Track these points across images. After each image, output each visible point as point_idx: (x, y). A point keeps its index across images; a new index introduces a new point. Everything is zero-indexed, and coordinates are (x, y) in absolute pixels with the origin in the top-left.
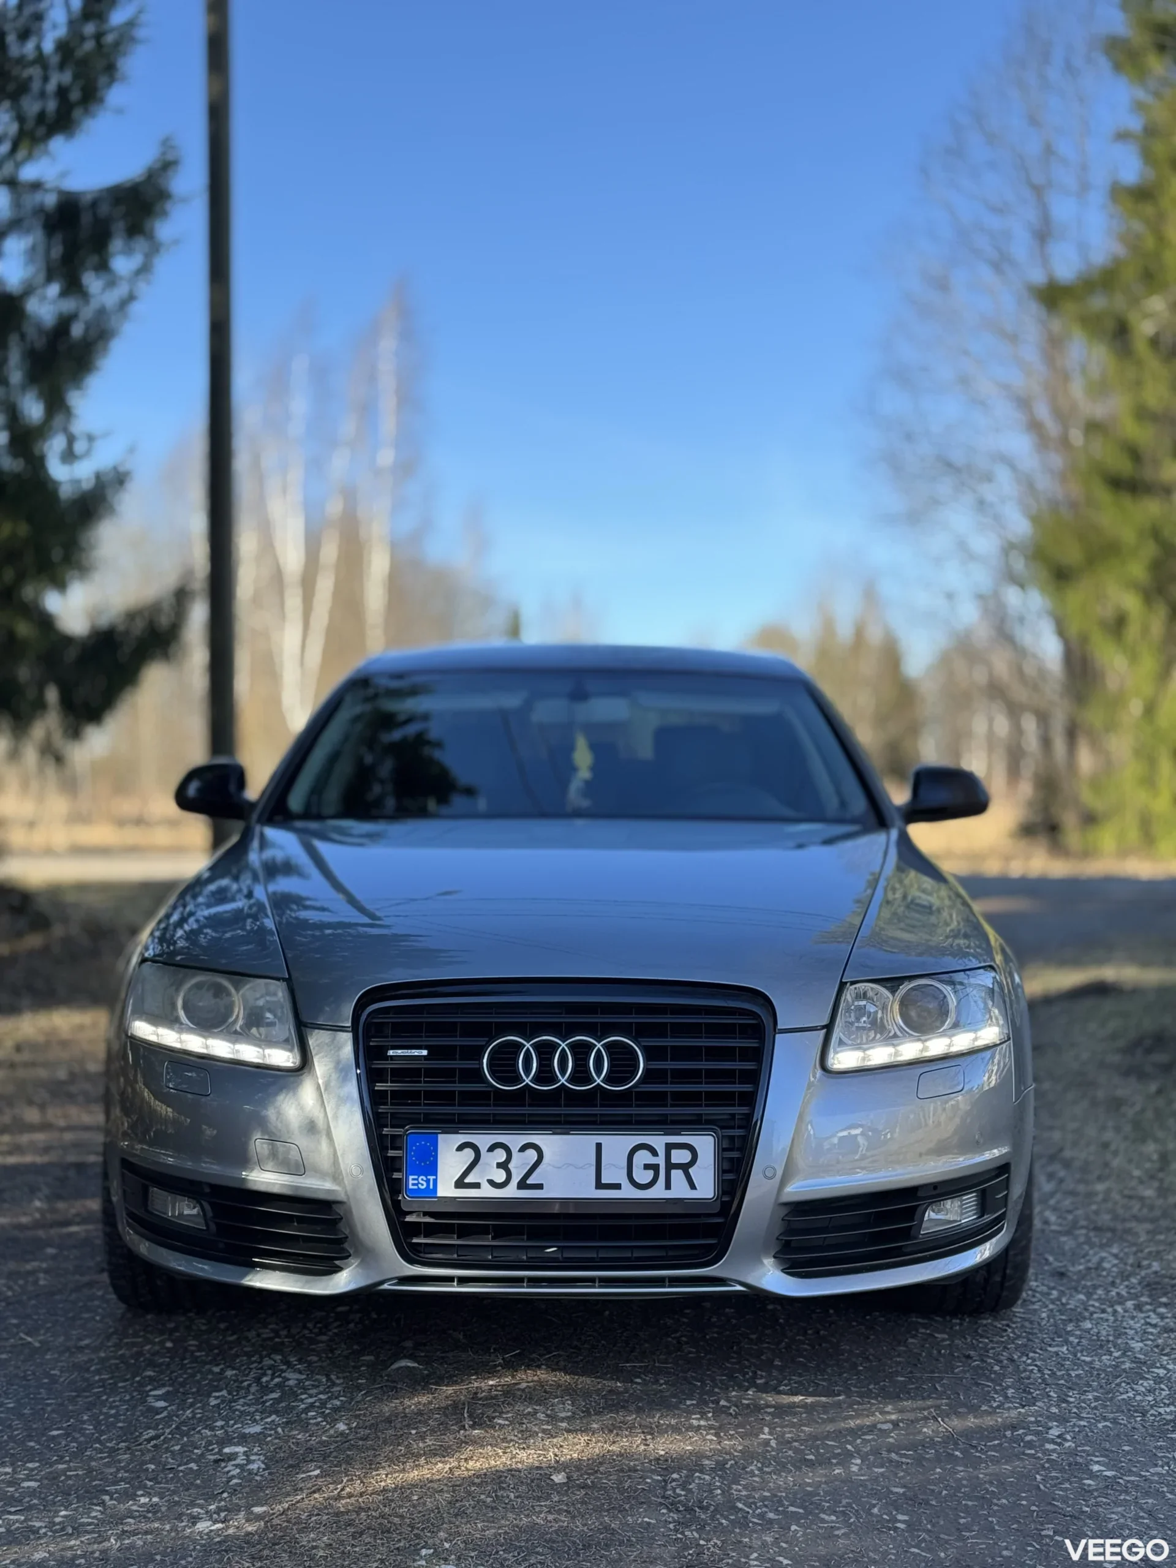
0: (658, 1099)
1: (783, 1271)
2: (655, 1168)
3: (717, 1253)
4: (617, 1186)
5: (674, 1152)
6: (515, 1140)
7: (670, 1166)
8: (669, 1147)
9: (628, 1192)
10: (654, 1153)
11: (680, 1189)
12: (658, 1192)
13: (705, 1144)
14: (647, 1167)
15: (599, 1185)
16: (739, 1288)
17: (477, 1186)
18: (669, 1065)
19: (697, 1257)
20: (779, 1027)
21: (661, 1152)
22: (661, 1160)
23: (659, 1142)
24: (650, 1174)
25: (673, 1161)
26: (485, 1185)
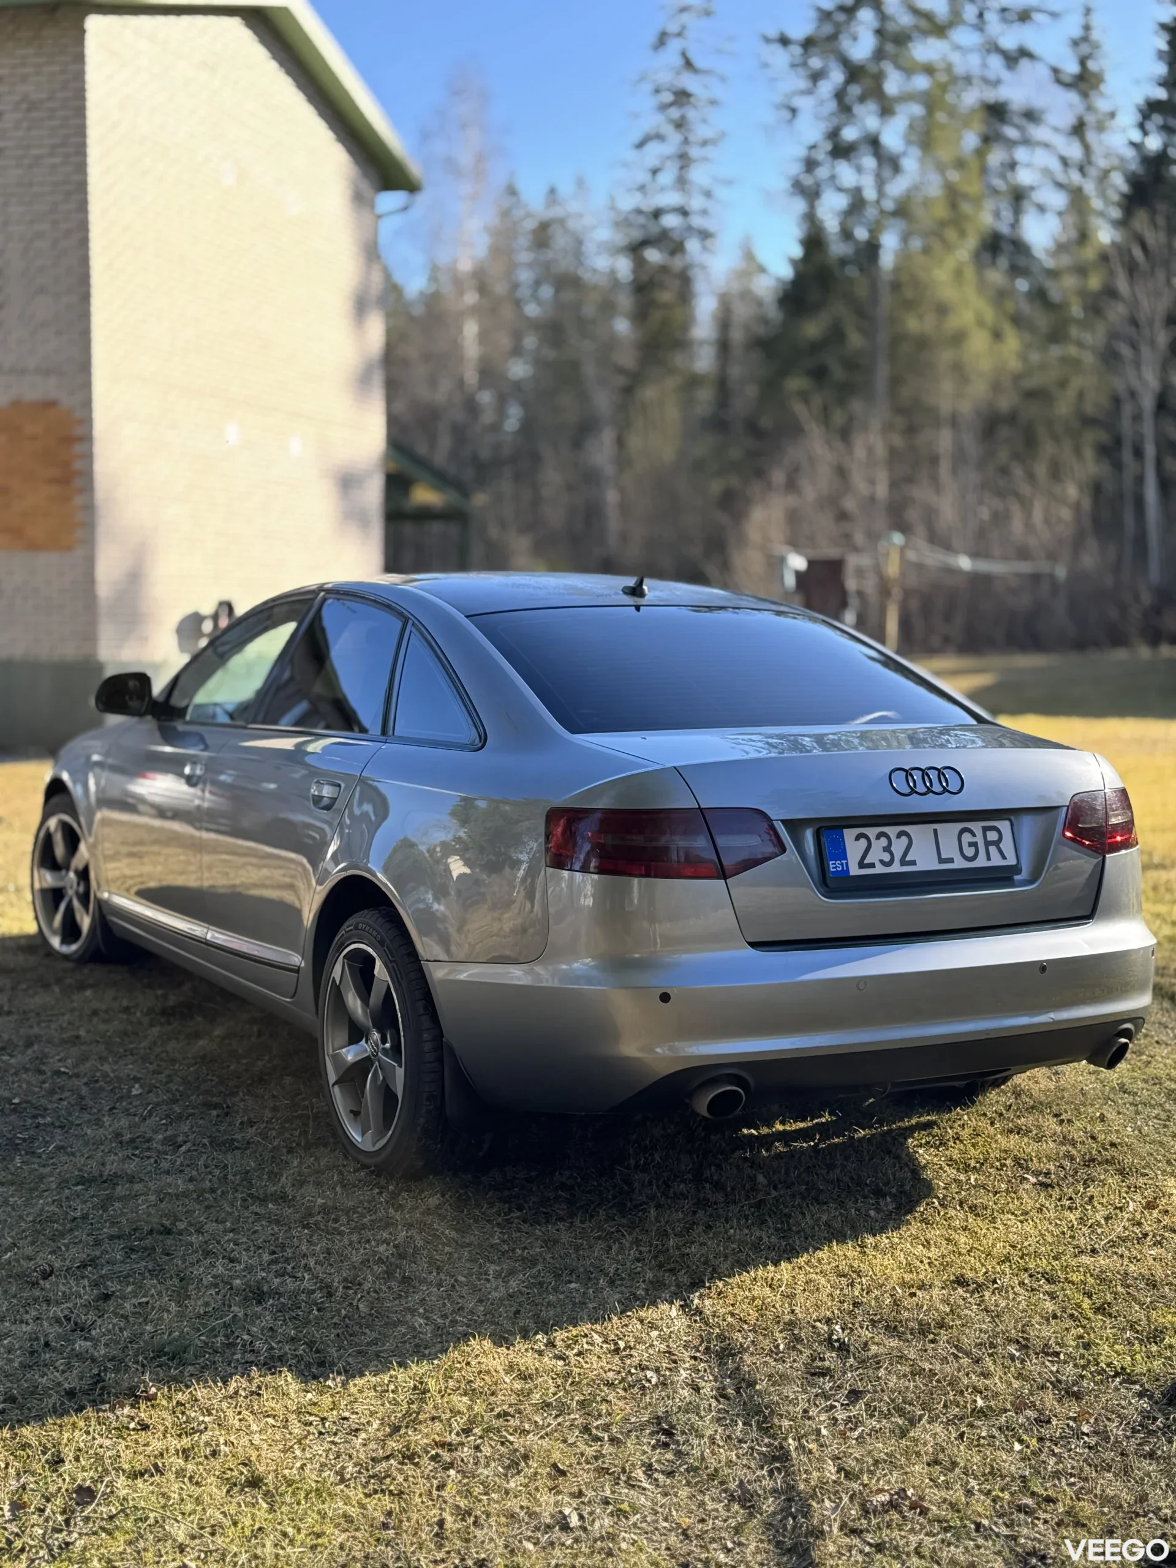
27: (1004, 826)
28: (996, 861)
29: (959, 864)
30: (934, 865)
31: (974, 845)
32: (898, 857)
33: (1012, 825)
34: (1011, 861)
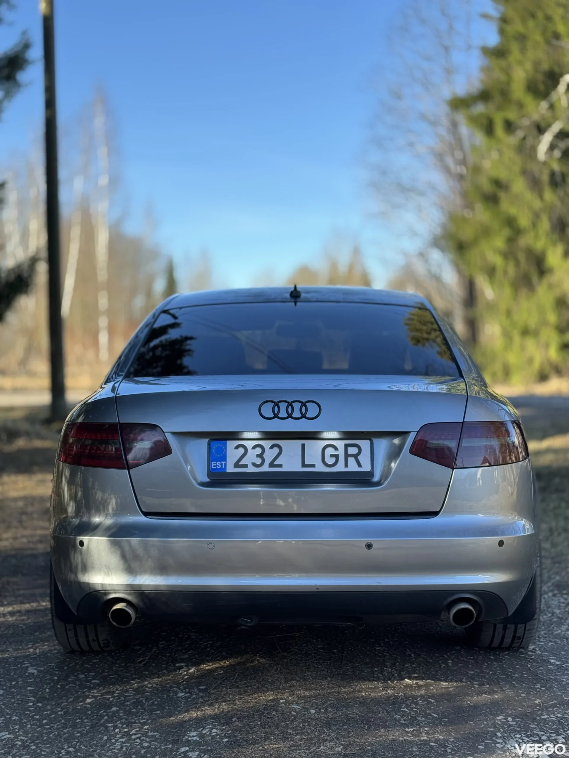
27: (365, 444)
28: (353, 467)
29: (320, 468)
30: (297, 468)
31: (336, 456)
32: (268, 461)
33: (372, 445)
34: (366, 468)
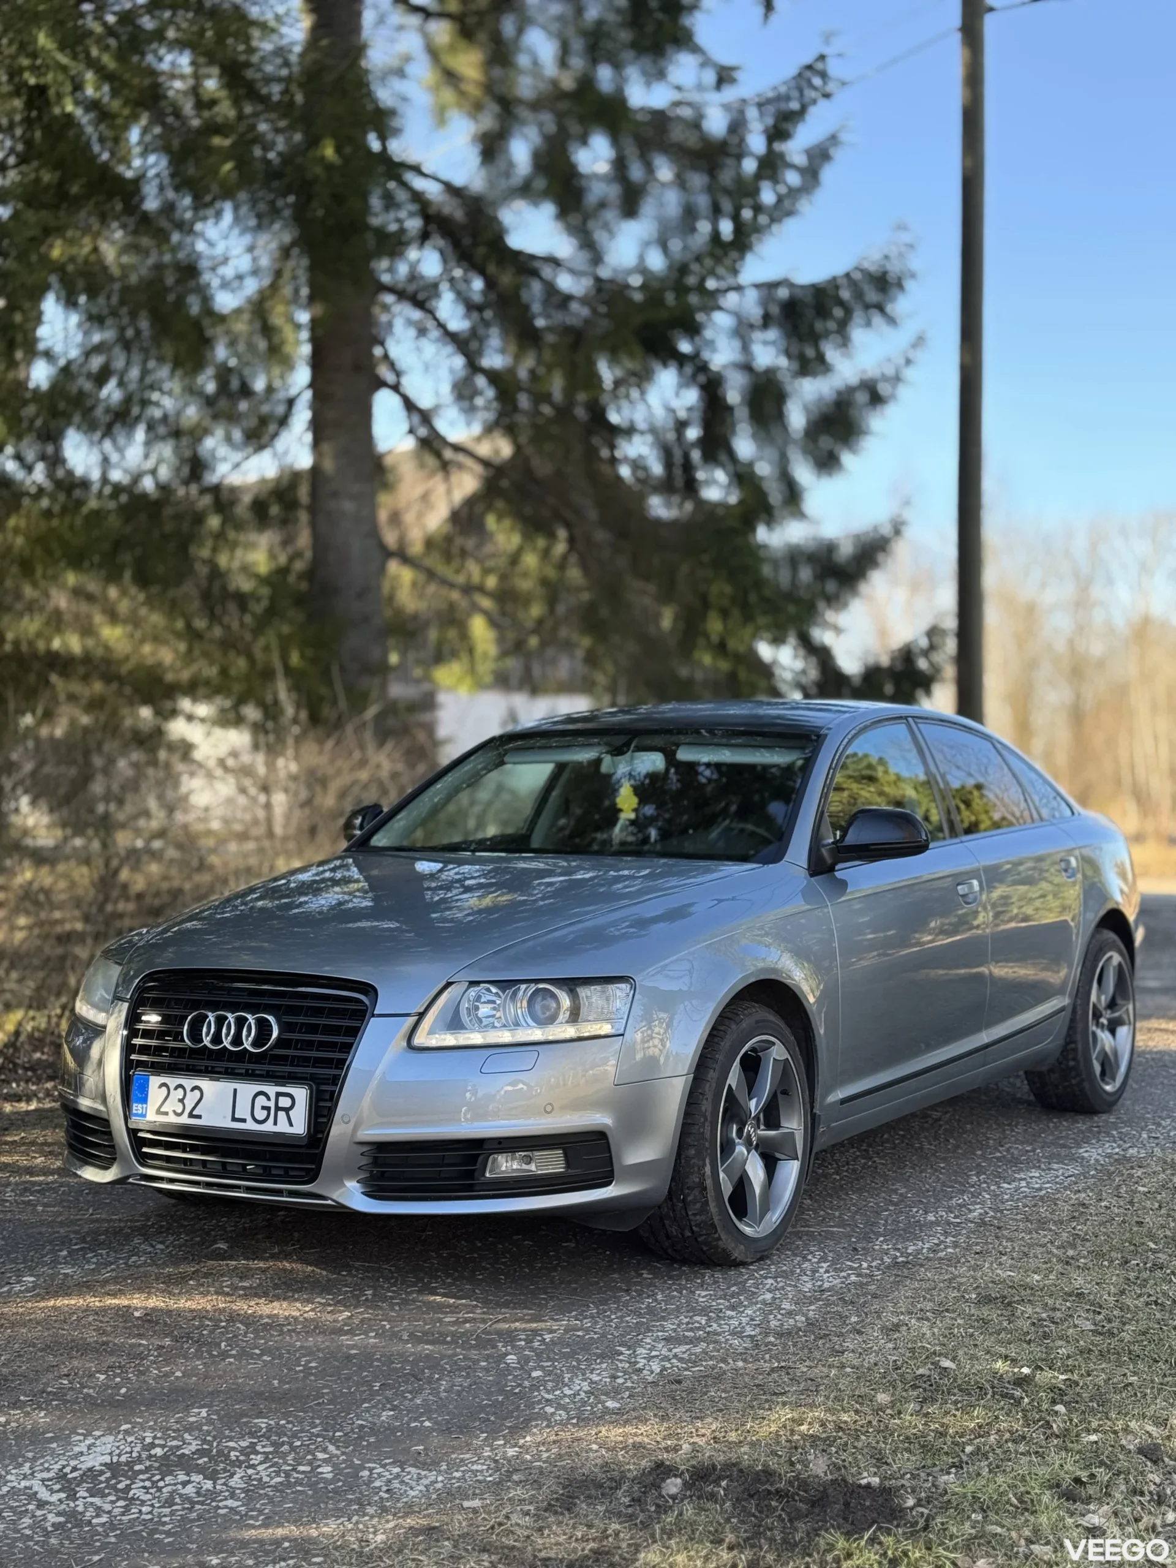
0: (283, 1059)
1: (363, 1193)
2: (268, 1109)
3: (312, 1176)
4: (244, 1121)
5: (281, 1099)
6: (188, 1083)
7: (278, 1109)
8: (278, 1095)
9: (250, 1125)
10: (269, 1099)
11: (283, 1127)
12: (268, 1127)
13: (301, 1094)
14: (263, 1108)
15: (234, 1119)
16: (329, 1202)
17: (166, 1114)
18: (295, 1036)
19: (302, 1177)
20: (376, 1012)
21: (273, 1097)
22: (272, 1104)
23: (272, 1090)
24: (265, 1112)
25: (280, 1105)
26: (171, 1114)
